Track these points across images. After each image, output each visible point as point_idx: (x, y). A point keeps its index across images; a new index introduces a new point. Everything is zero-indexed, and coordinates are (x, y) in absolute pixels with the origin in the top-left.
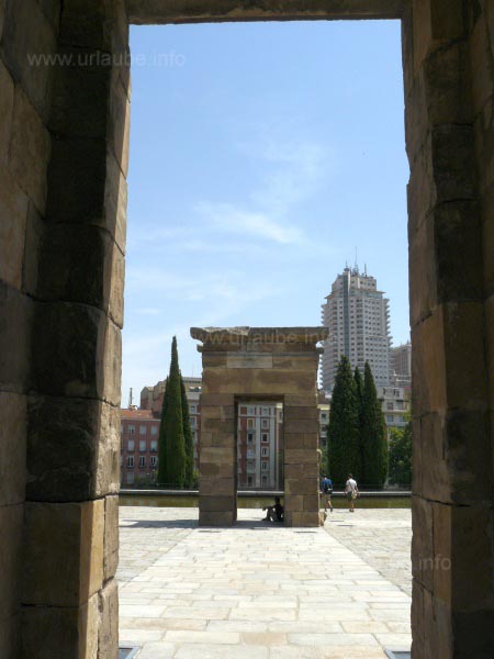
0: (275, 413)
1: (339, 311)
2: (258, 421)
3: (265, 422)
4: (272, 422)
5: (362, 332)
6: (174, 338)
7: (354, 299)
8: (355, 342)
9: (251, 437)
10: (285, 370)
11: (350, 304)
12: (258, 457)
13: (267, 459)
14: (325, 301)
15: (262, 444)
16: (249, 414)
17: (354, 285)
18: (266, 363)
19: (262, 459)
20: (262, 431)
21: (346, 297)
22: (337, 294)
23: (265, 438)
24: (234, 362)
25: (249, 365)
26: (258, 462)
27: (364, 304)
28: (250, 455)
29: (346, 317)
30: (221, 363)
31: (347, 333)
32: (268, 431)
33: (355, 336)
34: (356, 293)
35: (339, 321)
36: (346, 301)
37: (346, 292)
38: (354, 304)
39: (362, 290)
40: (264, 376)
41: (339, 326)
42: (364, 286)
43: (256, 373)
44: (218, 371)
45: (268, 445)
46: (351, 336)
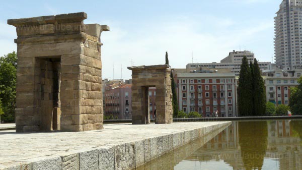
0: (235, 82)
1: (284, 20)
2: (226, 86)
3: (230, 86)
4: (233, 86)
5: (298, 31)
6: (167, 53)
7: (293, 12)
8: (294, 37)
9: (222, 94)
10: (155, 78)
11: (290, 16)
12: (226, 104)
13: (232, 105)
14: (276, 15)
15: (228, 98)
16: (221, 83)
17: (292, 4)
18: (150, 76)
19: (229, 105)
20: (228, 91)
21: (288, 11)
22: (283, 10)
23: (230, 94)
24: (141, 76)
25: (145, 77)
26: (227, 107)
27: (299, 15)
28: (222, 103)
29: (288, 23)
30: (137, 77)
31: (289, 32)
32: (231, 91)
33: (294, 34)
34: (294, 8)
35: (284, 26)
36: (288, 14)
37: (288, 9)
38: (293, 15)
39: (297, 7)
40: (150, 80)
41: (284, 29)
42: (299, 4)
43: (147, 79)
44: (136, 79)
45: (232, 98)
46: (291, 34)
